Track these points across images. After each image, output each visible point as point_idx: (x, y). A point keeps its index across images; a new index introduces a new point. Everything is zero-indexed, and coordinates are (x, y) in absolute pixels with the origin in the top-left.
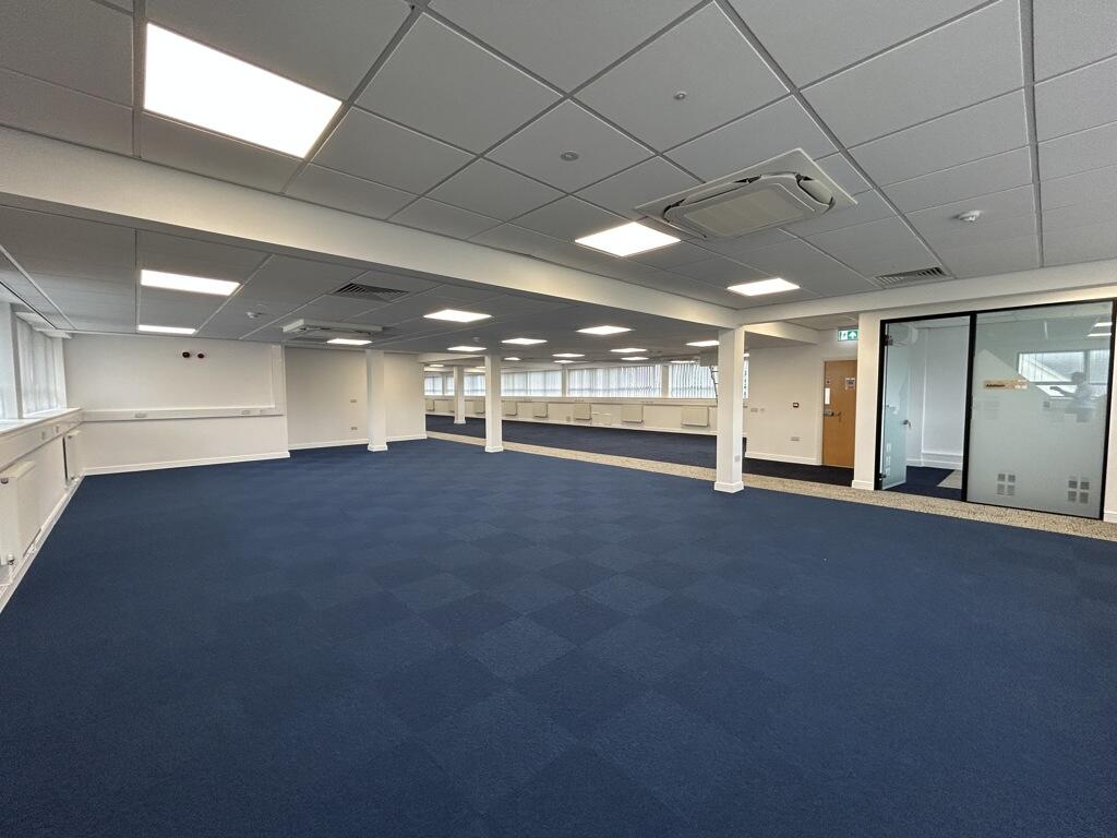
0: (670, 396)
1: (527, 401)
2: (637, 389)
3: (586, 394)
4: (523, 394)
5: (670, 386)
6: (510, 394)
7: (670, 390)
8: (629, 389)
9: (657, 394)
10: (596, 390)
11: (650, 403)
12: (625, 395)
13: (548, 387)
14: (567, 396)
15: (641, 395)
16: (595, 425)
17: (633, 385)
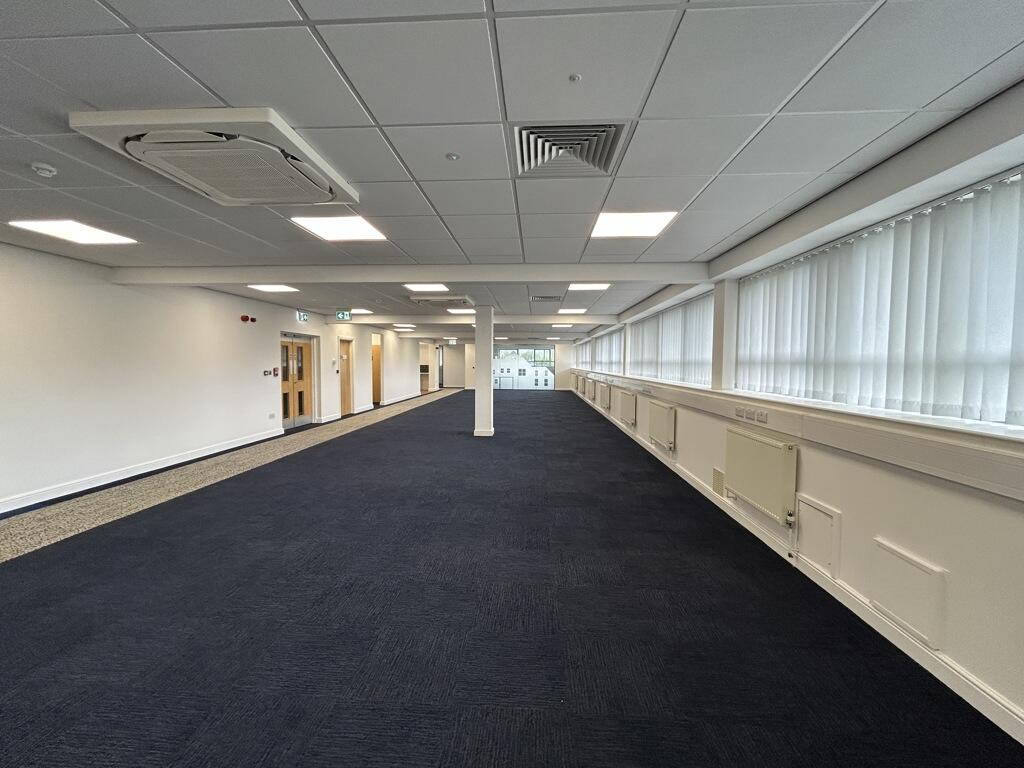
6: (637, 374)
13: (693, 354)
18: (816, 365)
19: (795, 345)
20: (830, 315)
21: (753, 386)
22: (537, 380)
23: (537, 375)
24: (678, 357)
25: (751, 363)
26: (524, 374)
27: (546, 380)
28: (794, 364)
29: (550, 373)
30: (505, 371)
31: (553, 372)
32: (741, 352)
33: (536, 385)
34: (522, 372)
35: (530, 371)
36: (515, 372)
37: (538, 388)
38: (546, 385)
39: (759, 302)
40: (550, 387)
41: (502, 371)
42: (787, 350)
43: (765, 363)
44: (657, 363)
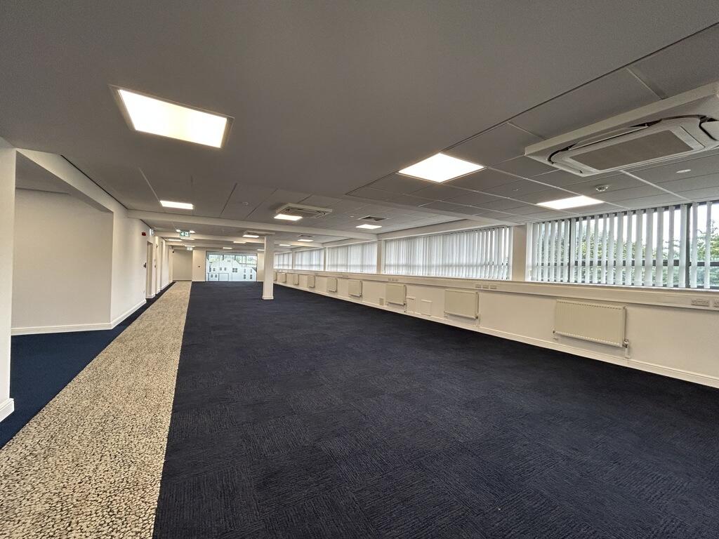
0: (528, 279)
1: (345, 277)
2: (469, 266)
3: (403, 272)
4: (343, 270)
5: (529, 261)
6: (334, 270)
7: (529, 270)
8: (459, 266)
9: (504, 275)
10: (414, 266)
11: (491, 288)
12: (452, 274)
13: (366, 263)
14: (382, 273)
15: (476, 274)
16: (410, 313)
17: (464, 260)
18: (408, 266)
19: (403, 261)
20: (411, 254)
21: (391, 272)
22: (245, 275)
23: (245, 272)
24: (359, 263)
25: (390, 266)
26: (236, 272)
27: (251, 276)
28: (403, 266)
29: (253, 271)
30: (223, 269)
31: (256, 270)
32: (387, 263)
33: (245, 278)
34: (235, 270)
35: (240, 269)
36: (230, 270)
37: (246, 280)
38: (251, 278)
39: (392, 248)
40: (254, 280)
41: (221, 269)
42: (401, 263)
43: (394, 266)
44: (347, 265)
